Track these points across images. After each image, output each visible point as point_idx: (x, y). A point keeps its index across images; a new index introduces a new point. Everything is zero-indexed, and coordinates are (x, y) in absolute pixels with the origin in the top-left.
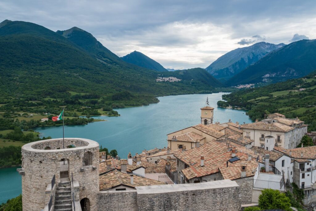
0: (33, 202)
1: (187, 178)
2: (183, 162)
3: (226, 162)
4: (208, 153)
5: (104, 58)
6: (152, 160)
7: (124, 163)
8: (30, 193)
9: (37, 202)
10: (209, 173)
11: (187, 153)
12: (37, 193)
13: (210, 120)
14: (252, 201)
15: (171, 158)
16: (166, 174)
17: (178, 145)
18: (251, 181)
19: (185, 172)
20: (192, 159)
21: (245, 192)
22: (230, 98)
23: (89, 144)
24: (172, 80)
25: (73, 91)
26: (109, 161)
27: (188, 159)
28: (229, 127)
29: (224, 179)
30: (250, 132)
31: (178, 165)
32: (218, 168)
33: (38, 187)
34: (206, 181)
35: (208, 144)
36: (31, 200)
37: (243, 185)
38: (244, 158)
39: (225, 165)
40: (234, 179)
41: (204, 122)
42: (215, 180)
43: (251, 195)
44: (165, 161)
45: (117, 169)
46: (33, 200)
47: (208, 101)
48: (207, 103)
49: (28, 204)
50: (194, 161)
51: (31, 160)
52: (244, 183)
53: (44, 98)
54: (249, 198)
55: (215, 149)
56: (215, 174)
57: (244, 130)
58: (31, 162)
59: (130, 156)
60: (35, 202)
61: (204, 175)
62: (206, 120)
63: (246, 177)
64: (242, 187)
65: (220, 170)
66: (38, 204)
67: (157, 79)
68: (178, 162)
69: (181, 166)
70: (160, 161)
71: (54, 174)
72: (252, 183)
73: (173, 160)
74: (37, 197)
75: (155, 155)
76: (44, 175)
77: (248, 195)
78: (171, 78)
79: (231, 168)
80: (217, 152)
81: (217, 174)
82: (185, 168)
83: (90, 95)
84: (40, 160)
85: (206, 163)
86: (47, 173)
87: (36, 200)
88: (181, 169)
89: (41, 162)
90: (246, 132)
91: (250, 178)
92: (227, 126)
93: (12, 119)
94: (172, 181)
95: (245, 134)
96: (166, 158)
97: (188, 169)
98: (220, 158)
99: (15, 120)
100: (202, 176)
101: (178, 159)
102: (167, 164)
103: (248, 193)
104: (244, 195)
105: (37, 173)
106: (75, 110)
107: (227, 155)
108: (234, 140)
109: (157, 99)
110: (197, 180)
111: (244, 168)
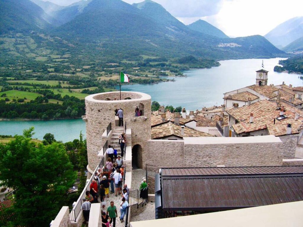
0: (94, 145)
1: (236, 133)
2: (234, 118)
3: (274, 120)
4: (258, 111)
5: (172, 26)
6: (209, 116)
7: (177, 116)
8: (92, 136)
9: (96, 144)
10: (257, 129)
11: (239, 111)
12: (97, 137)
13: (264, 82)
14: (295, 157)
15: (225, 114)
16: (216, 128)
17: (233, 103)
18: (295, 138)
19: (235, 127)
20: (243, 116)
21: (289, 148)
22: (286, 64)
23: (142, 97)
24: (232, 45)
25: (145, 55)
26: (164, 114)
27: (239, 115)
28: (283, 89)
29: (269, 134)
30: (302, 94)
31: (230, 120)
32: (266, 125)
33: (97, 132)
34: (254, 136)
35: (259, 103)
36: (92, 142)
37: (287, 142)
38: (291, 117)
39: (272, 122)
40: (280, 135)
41: (258, 83)
42: (262, 135)
43: (295, 151)
44: (219, 117)
45: (171, 122)
46: (94, 143)
47: (263, 64)
48: (263, 66)
49: (90, 146)
50: (244, 117)
51: (91, 108)
52: (289, 139)
53: (121, 60)
54: (293, 154)
55: (264, 107)
56: (262, 130)
57: (296, 92)
58: (92, 110)
59: (184, 110)
60: (95, 144)
61: (252, 130)
62: (260, 81)
63: (292, 134)
64: (287, 144)
65: (268, 126)
66: (98, 146)
67: (219, 44)
68: (230, 117)
69: (232, 121)
70: (215, 116)
71: (110, 122)
72: (297, 140)
73: (225, 117)
74: (97, 141)
75: (211, 111)
76: (102, 122)
77: (292, 151)
78: (232, 44)
79: (278, 125)
80: (267, 110)
81: (265, 130)
82: (236, 124)
83: (160, 59)
84: (99, 109)
85: (255, 120)
86: (105, 121)
87: (96, 143)
88: (232, 124)
89: (99, 111)
90: (298, 94)
91: (295, 135)
92: (280, 87)
93: (96, 78)
94: (221, 134)
95: (297, 96)
96: (220, 114)
97: (238, 125)
98: (270, 116)
99: (98, 79)
100: (250, 131)
101: (230, 115)
102: (220, 119)
103: (291, 149)
104: (288, 150)
105: (97, 120)
106: (146, 71)
107: (276, 113)
108: (286, 101)
109: (219, 63)
110: (245, 135)
111: (289, 126)
